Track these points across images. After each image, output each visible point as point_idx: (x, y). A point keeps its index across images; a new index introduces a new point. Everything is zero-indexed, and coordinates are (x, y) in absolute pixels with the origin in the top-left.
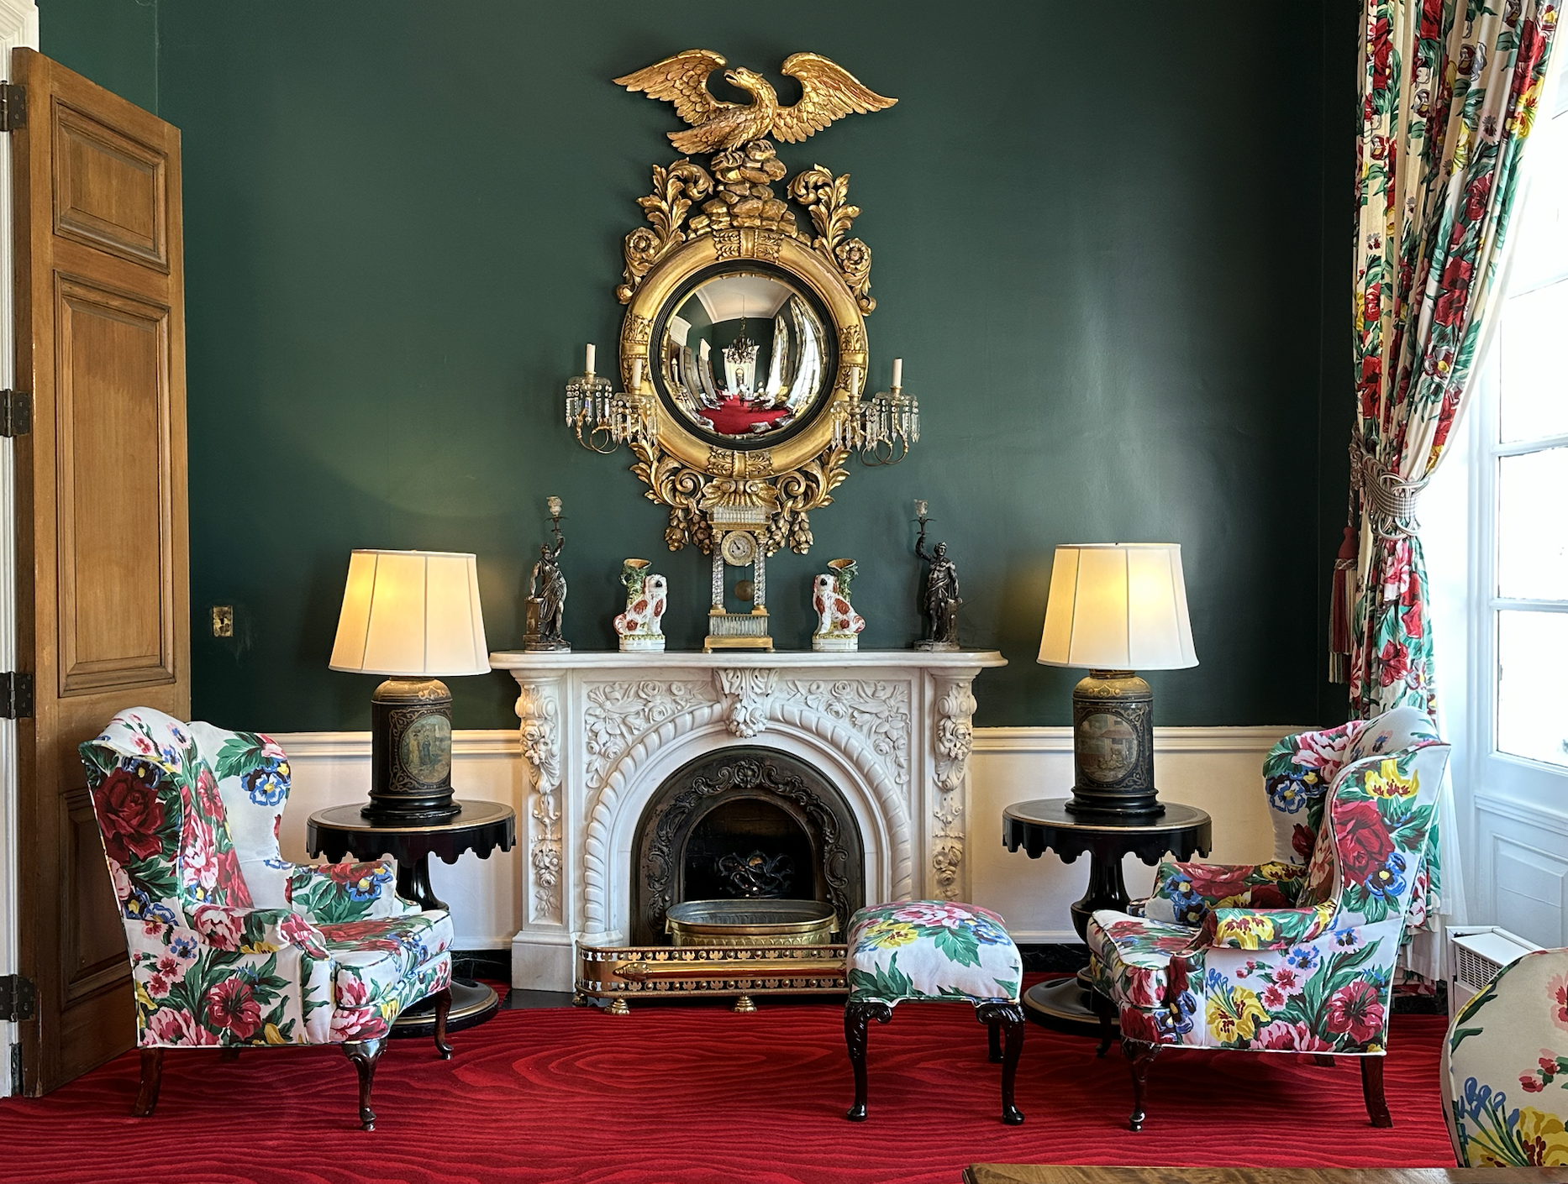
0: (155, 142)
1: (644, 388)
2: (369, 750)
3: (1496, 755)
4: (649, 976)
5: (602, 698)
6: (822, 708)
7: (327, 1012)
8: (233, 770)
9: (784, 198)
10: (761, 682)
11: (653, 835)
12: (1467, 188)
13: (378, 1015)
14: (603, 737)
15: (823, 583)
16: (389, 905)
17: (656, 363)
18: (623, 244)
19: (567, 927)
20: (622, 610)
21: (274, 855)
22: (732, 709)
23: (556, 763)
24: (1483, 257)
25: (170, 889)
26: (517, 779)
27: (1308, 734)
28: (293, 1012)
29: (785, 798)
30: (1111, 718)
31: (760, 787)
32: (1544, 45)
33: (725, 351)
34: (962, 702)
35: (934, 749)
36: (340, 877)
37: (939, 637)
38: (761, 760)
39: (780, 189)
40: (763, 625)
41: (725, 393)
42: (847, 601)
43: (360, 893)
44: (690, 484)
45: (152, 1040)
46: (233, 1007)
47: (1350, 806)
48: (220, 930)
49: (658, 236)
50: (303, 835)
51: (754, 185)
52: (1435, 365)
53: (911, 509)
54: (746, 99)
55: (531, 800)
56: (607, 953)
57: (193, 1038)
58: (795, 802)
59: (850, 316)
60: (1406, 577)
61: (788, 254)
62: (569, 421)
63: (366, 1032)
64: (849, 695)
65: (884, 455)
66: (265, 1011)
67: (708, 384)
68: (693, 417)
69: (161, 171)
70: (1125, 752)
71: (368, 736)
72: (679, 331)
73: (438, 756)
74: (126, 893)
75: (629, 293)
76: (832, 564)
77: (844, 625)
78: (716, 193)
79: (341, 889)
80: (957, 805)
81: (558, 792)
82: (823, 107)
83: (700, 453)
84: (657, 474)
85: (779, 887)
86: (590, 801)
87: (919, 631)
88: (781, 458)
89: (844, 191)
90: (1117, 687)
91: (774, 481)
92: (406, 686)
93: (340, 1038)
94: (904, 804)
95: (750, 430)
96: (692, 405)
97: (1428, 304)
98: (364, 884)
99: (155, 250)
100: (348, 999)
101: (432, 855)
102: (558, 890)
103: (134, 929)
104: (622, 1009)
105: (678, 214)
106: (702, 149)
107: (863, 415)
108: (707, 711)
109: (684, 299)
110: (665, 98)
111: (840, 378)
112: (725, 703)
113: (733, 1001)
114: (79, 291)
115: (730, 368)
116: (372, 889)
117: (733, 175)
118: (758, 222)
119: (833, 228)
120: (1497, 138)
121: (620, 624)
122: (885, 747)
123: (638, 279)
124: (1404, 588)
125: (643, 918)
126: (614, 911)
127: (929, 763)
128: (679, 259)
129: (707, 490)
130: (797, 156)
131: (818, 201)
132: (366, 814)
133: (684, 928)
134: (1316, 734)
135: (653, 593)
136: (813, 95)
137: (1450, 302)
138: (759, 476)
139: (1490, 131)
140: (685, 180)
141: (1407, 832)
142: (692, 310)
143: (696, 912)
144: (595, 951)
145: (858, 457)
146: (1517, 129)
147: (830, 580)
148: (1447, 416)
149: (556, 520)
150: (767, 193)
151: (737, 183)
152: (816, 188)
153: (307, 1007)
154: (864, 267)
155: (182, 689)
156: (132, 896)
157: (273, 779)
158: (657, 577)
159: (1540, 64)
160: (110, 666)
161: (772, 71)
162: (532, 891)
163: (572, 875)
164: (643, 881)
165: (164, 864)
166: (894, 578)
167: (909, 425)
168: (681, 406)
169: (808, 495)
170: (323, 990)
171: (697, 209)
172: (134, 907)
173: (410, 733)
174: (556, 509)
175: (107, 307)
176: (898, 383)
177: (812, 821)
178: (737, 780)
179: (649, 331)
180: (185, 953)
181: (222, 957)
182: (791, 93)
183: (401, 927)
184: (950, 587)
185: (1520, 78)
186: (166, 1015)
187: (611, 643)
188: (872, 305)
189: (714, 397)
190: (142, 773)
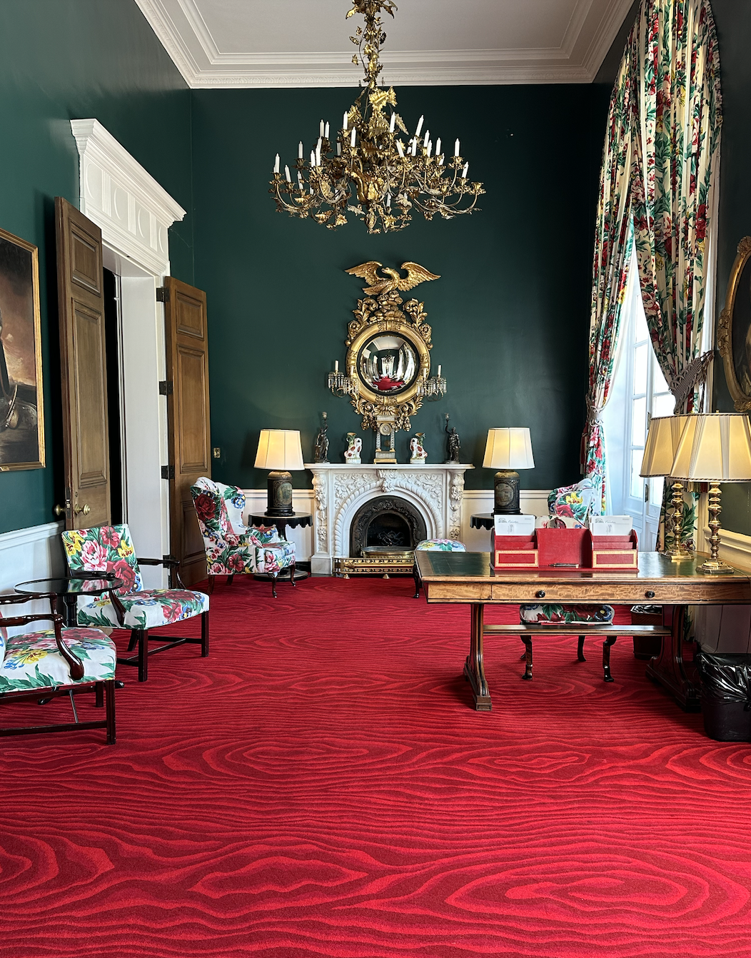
0: (200, 299)
1: (354, 375)
2: (266, 496)
3: (630, 497)
4: (356, 567)
5: (340, 479)
6: (413, 483)
7: (263, 563)
8: (229, 497)
9: (402, 311)
10: (392, 473)
11: (357, 524)
12: (608, 318)
13: (277, 565)
14: (340, 492)
15: (414, 441)
16: (276, 539)
17: (358, 366)
18: (348, 326)
19: (329, 554)
20: (347, 450)
21: (241, 524)
22: (383, 483)
23: (325, 500)
24: (613, 339)
25: (217, 528)
26: (312, 506)
27: (561, 488)
28: (253, 563)
29: (401, 513)
30: (505, 485)
31: (392, 509)
32: (626, 277)
33: (383, 359)
34: (459, 481)
35: (450, 497)
36: (261, 530)
37: (452, 460)
38: (393, 500)
39: (400, 307)
40: (393, 455)
41: (382, 376)
42: (422, 447)
43: (267, 535)
44: (369, 408)
45: (212, 573)
46: (235, 562)
47: (561, 506)
48: (232, 540)
49: (359, 323)
50: (247, 520)
51: (392, 306)
52: (602, 372)
53: (445, 416)
54: (389, 277)
55: (317, 512)
56: (342, 559)
57: (224, 572)
58: (404, 514)
59: (424, 351)
60: (597, 439)
61: (403, 329)
62: (330, 387)
63: (274, 570)
64: (422, 479)
65: (435, 398)
66: (245, 563)
67: (376, 373)
68: (371, 385)
69: (202, 307)
70: (509, 496)
71: (266, 491)
72: (366, 354)
73: (288, 496)
74: (204, 530)
75: (349, 343)
76: (416, 435)
77: (420, 455)
78: (379, 308)
79: (262, 534)
80: (458, 515)
81: (326, 509)
82: (415, 279)
83: (373, 397)
84: (358, 405)
85: (399, 543)
86: (336, 513)
87: (447, 457)
88: (400, 399)
89: (422, 307)
90: (507, 475)
91: (398, 407)
92: (278, 473)
93: (267, 571)
94: (440, 515)
95: (391, 389)
96: (370, 380)
97: (599, 352)
98: (268, 533)
99: (200, 334)
100: (269, 560)
101: (287, 525)
102: (326, 542)
103: (206, 540)
104: (347, 577)
105: (365, 317)
106: (374, 294)
107: (427, 384)
108: (375, 483)
109: (368, 344)
110: (362, 277)
111: (420, 372)
112: (381, 481)
113: (381, 576)
114: (183, 350)
115: (384, 366)
116: (271, 535)
117: (384, 303)
118: (393, 319)
119: (418, 320)
120: (614, 303)
121: (346, 454)
122: (434, 496)
123: (352, 338)
124: (596, 442)
125: (354, 552)
126: (344, 549)
127: (449, 501)
128: (366, 332)
129: (375, 409)
130: (406, 296)
131: (413, 311)
132: (266, 514)
133: (367, 553)
134: (563, 488)
135: (357, 444)
136: (412, 275)
137: (604, 353)
138: (393, 405)
139: (613, 301)
140: (368, 304)
141: (579, 514)
142: (371, 347)
143: (371, 549)
144: (338, 559)
145: (426, 399)
146: (619, 301)
147: (416, 440)
148: (606, 388)
149: (325, 420)
150: (396, 309)
151: (386, 305)
152: (413, 306)
153: (257, 562)
154: (429, 334)
155: (209, 473)
156: (206, 530)
157: (240, 500)
158: (358, 439)
159: (625, 282)
160: (191, 465)
161: (397, 267)
162: (317, 542)
163: (330, 537)
164: (354, 539)
165: (215, 521)
166: (438, 439)
167: (443, 387)
168: (366, 380)
169: (409, 411)
170: (262, 558)
171: (372, 314)
172: (206, 534)
173: (280, 488)
174: (325, 416)
175: (189, 353)
176: (439, 373)
177: (410, 521)
178: (385, 507)
179: (356, 356)
180: (222, 547)
181: (233, 548)
182: (404, 275)
183: (281, 545)
184: (456, 442)
185: (619, 286)
186: (216, 565)
187: (343, 461)
188: (431, 346)
189: (378, 377)
190: (209, 495)
